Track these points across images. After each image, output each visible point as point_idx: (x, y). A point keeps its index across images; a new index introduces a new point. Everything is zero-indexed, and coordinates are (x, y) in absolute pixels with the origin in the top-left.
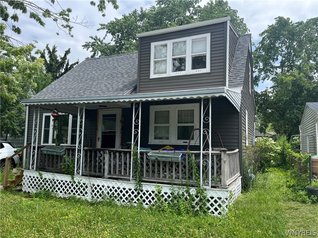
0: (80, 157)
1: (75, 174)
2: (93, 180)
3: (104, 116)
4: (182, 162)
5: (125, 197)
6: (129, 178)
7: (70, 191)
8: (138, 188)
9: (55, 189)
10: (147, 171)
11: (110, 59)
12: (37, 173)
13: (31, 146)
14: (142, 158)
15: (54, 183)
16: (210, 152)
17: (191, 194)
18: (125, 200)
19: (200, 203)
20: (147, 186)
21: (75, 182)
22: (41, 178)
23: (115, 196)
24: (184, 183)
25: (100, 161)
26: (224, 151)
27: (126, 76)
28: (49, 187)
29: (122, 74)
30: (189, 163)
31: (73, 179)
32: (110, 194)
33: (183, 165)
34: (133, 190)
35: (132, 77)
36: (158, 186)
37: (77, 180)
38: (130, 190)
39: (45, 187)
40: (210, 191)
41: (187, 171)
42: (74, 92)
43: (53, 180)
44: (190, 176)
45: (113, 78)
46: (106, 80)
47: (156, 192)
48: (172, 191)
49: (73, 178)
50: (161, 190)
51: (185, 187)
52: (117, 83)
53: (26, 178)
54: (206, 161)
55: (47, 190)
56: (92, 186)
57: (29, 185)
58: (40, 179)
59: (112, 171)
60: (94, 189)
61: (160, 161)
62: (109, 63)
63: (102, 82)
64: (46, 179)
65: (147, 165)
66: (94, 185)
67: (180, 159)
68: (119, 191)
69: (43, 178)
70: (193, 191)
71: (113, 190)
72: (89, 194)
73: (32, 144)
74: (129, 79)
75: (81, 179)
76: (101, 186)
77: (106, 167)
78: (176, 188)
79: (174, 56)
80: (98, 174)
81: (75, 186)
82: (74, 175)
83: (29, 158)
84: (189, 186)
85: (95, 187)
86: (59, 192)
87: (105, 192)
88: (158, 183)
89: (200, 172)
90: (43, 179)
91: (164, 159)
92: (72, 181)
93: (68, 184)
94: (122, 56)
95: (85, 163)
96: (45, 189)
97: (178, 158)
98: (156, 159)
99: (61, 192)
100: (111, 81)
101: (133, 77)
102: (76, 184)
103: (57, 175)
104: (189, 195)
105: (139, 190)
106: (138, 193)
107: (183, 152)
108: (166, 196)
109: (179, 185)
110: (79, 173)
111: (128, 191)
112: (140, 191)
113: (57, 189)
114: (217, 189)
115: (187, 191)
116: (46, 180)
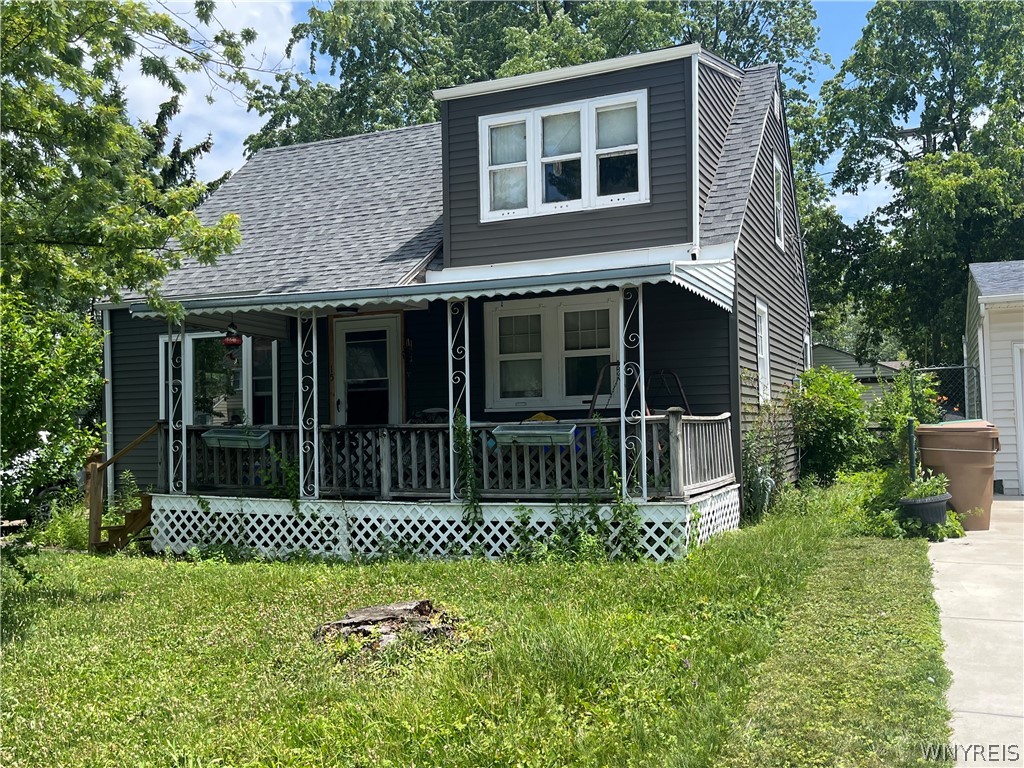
0: (310, 448)
1: (301, 495)
2: (351, 506)
3: (350, 336)
4: (577, 446)
5: (440, 541)
6: (446, 494)
7: (290, 539)
8: (472, 516)
9: (247, 537)
10: (492, 475)
11: (343, 150)
12: (192, 500)
13: (167, 431)
14: (477, 444)
15: (244, 524)
16: (644, 416)
17: (601, 519)
18: (440, 550)
19: (622, 538)
20: (492, 509)
21: (302, 517)
22: (207, 514)
23: (412, 540)
24: (582, 496)
25: (366, 458)
26: (676, 414)
27: (404, 211)
28: (230, 535)
29: (390, 204)
30: (593, 448)
31: (298, 510)
32: (400, 538)
33: (580, 453)
34: (458, 522)
35: (423, 215)
36: (523, 508)
37: (308, 510)
38: (451, 523)
39: (219, 535)
40: (645, 510)
41: (590, 466)
42: (248, 265)
43: (241, 515)
44: (598, 479)
45: (363, 218)
46: (342, 225)
47: (518, 523)
48: (556, 515)
49: (296, 507)
50: (529, 518)
51: (586, 504)
52: (378, 235)
53: (162, 517)
54: (635, 440)
55: (225, 542)
56: (351, 522)
57: (173, 532)
58: (204, 516)
59: (401, 479)
60: (357, 530)
61: (522, 446)
62: (340, 163)
63: (330, 232)
64: (219, 514)
65: (492, 459)
66: (357, 519)
67: (571, 439)
68: (422, 529)
69: (212, 512)
70: (605, 512)
71: (408, 528)
72: (343, 543)
73: (171, 423)
74: (414, 221)
75: (317, 507)
76: (374, 520)
77: (385, 471)
78: (566, 509)
79: (546, 156)
80: (362, 491)
81: (302, 525)
82: (298, 498)
83: (163, 463)
84: (597, 501)
85: (357, 523)
86: (259, 544)
87: (387, 535)
88: (522, 500)
89: (620, 467)
90: (210, 516)
91: (533, 442)
92: (293, 514)
93: (284, 523)
94: (381, 139)
95: (325, 465)
96: (219, 541)
97: (568, 435)
98: (514, 442)
99: (266, 544)
100: (358, 228)
101: (426, 215)
102: (305, 521)
103: (250, 503)
104: (597, 522)
105: (473, 521)
106: (473, 530)
107: (579, 421)
108: (541, 531)
109: (573, 501)
110: (313, 491)
111: (447, 525)
112: (476, 525)
113: (253, 537)
114: (661, 503)
115: (593, 515)
116: (221, 517)
